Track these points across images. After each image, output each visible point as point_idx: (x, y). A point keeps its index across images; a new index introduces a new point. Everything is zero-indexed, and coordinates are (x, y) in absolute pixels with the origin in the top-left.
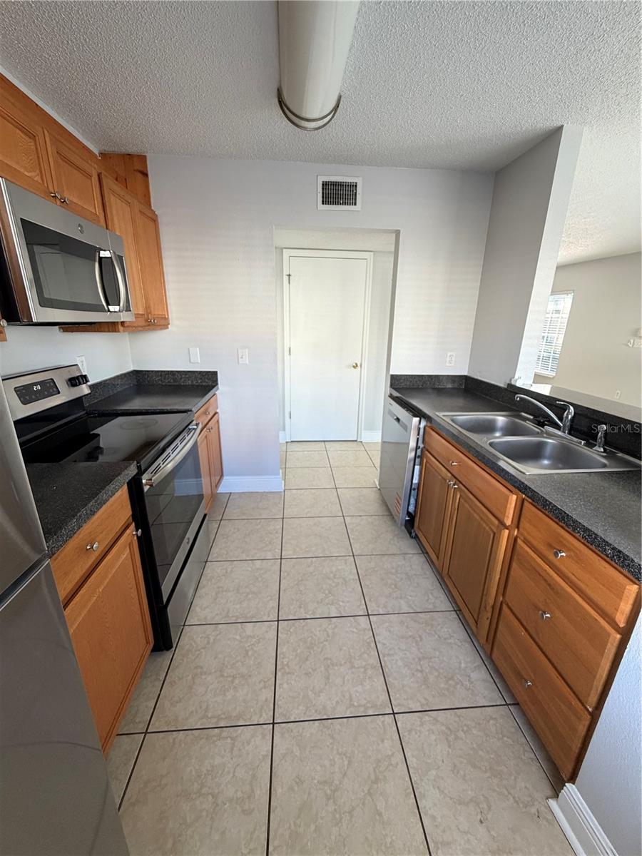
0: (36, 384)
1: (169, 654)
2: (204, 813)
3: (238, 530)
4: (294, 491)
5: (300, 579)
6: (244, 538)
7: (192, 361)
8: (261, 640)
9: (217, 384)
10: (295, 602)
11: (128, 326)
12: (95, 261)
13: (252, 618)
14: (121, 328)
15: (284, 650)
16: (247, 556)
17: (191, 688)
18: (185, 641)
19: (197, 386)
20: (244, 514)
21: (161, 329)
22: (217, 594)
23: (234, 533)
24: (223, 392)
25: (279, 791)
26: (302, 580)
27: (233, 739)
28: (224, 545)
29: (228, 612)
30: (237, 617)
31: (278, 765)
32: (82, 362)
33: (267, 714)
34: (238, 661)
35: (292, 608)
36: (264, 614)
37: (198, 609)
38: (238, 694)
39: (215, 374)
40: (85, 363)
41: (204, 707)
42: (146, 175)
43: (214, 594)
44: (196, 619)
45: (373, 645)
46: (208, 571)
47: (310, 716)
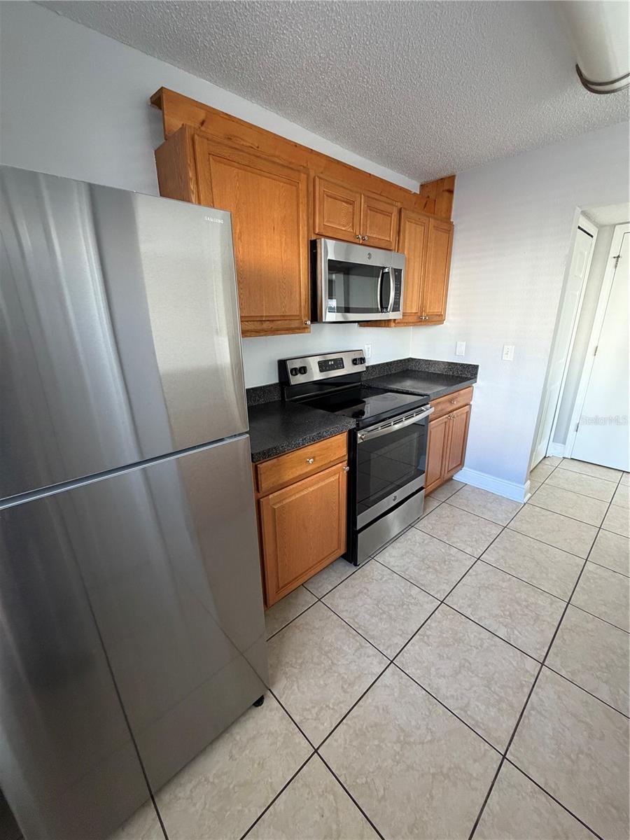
0: (331, 360)
1: (354, 569)
2: (323, 665)
3: (453, 516)
4: (538, 509)
5: (486, 585)
6: (455, 525)
7: (457, 354)
8: (419, 605)
9: (476, 378)
10: (467, 599)
11: (398, 323)
12: (378, 277)
13: (422, 585)
14: (393, 324)
15: (433, 625)
16: (448, 540)
17: (355, 596)
18: (367, 568)
19: (457, 377)
20: (467, 506)
21: (435, 324)
22: (406, 552)
23: (448, 517)
24: (480, 387)
25: (368, 700)
26: (488, 587)
27: (362, 646)
28: (434, 522)
29: (407, 570)
30: (411, 577)
31: (378, 687)
32: (369, 348)
33: (391, 652)
34: (393, 605)
35: (461, 601)
36: (434, 590)
37: (387, 554)
38: (380, 624)
39: (476, 367)
40: (370, 350)
41: (356, 613)
42: (451, 192)
43: (404, 551)
44: (382, 559)
45: (527, 691)
46: (410, 534)
47: (421, 683)
